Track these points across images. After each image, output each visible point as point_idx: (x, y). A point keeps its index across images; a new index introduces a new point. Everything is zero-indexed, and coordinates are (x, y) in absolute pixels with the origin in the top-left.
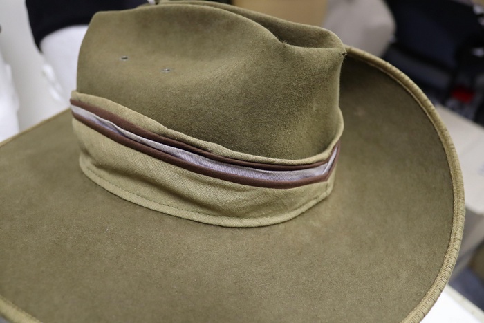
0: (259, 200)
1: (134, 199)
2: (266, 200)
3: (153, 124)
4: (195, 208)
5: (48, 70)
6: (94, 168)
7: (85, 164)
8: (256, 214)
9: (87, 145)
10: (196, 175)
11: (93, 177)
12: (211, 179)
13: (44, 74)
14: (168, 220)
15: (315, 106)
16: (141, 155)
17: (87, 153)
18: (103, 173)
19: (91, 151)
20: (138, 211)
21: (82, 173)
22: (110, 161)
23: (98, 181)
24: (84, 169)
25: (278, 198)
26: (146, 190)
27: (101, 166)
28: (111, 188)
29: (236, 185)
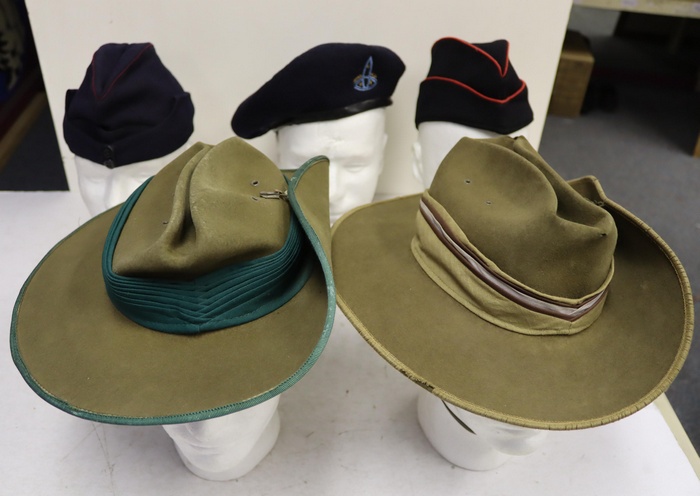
0: (509, 310)
1: (435, 278)
2: (514, 311)
3: (462, 236)
4: (467, 298)
5: (418, 148)
6: (419, 249)
7: (415, 245)
8: (504, 319)
9: (420, 233)
10: (476, 277)
11: (416, 255)
12: (483, 283)
13: (413, 149)
14: (449, 299)
15: (573, 264)
16: (448, 252)
17: (418, 238)
18: (423, 255)
19: (421, 238)
20: (434, 287)
21: (411, 250)
22: (430, 249)
23: (418, 259)
24: (413, 248)
25: (524, 314)
26: (444, 276)
27: (424, 250)
28: (424, 266)
29: (497, 293)
